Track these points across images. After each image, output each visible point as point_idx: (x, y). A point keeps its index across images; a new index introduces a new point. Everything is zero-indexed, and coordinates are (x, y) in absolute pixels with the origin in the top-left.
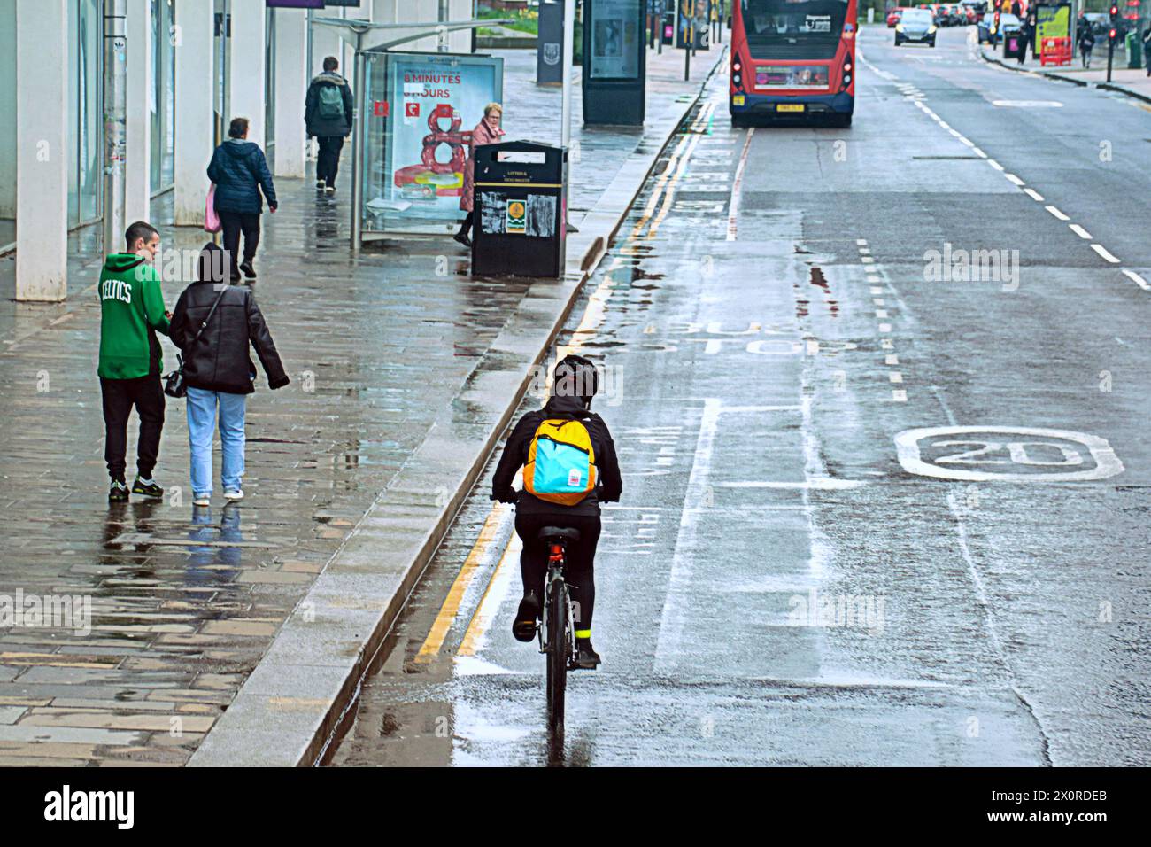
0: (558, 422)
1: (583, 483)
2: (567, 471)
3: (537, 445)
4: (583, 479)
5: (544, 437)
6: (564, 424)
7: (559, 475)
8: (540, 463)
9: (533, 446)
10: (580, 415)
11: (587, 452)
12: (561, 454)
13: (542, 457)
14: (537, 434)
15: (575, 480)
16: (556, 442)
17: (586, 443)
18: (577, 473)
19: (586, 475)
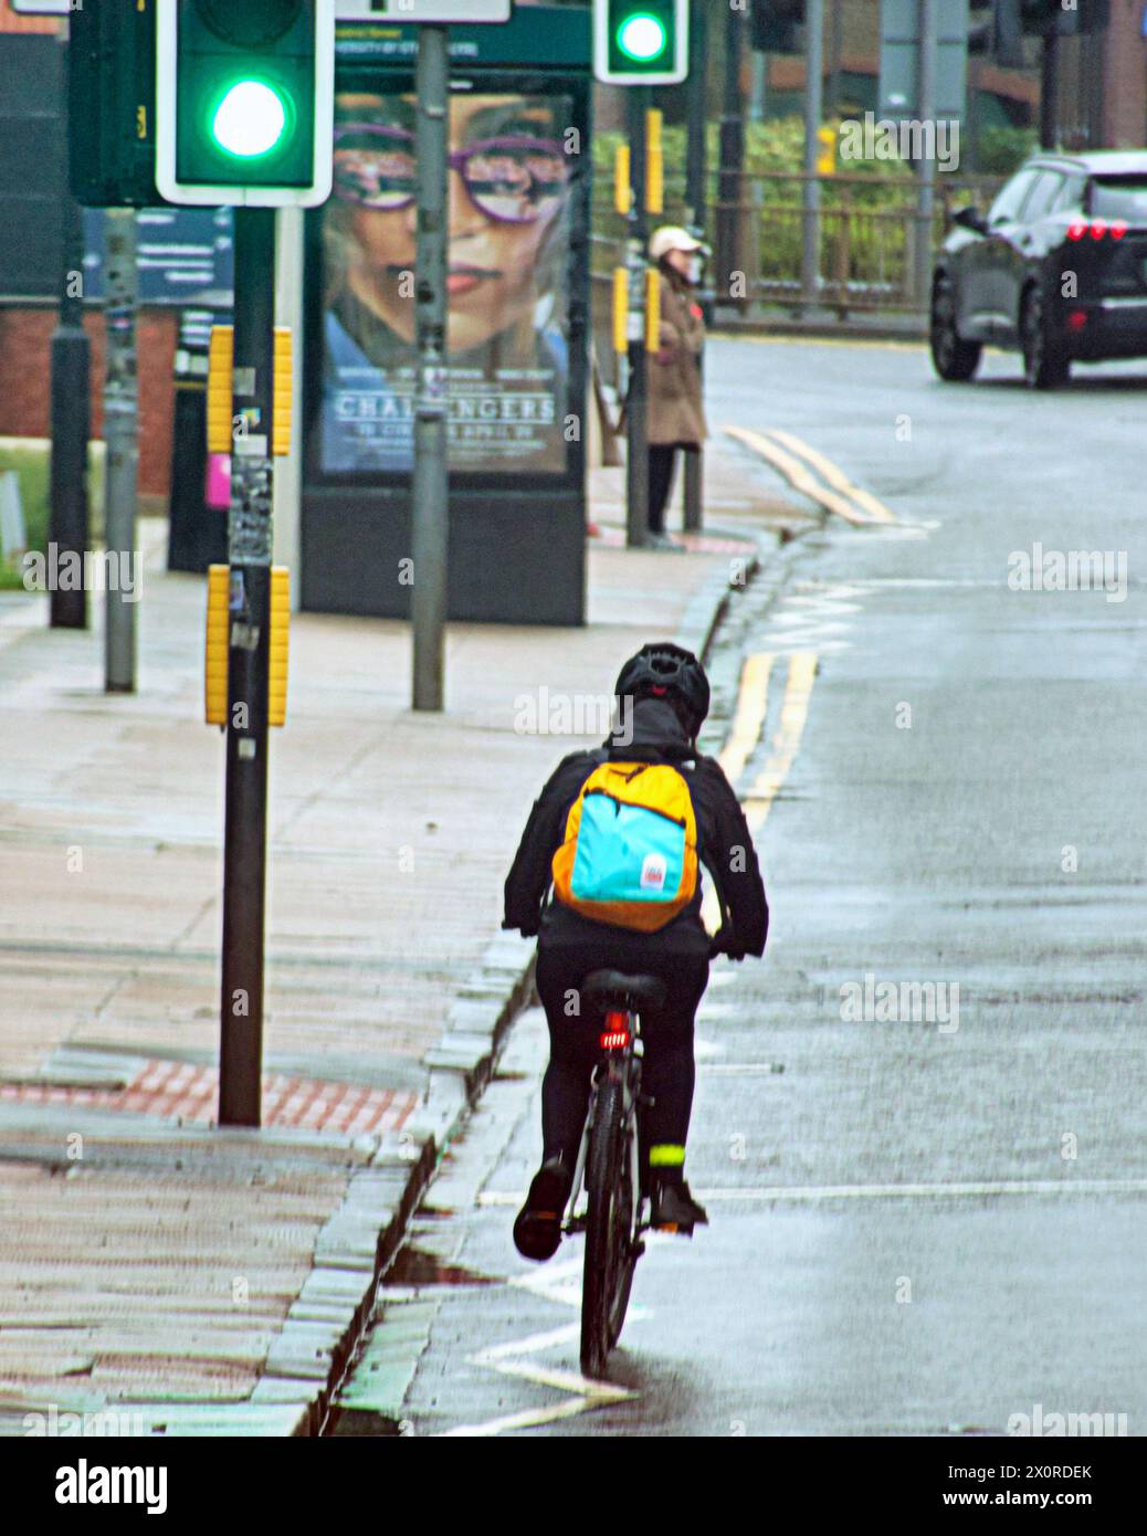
0: (629, 768)
1: (671, 883)
2: (639, 861)
3: (584, 810)
4: (671, 876)
5: (598, 791)
6: (640, 771)
7: (625, 864)
8: (586, 842)
9: (575, 810)
10: (674, 755)
11: (682, 824)
12: (627, 827)
13: (589, 831)
14: (583, 789)
15: (654, 876)
16: (619, 804)
17: (683, 806)
18: (657, 862)
19: (677, 867)
